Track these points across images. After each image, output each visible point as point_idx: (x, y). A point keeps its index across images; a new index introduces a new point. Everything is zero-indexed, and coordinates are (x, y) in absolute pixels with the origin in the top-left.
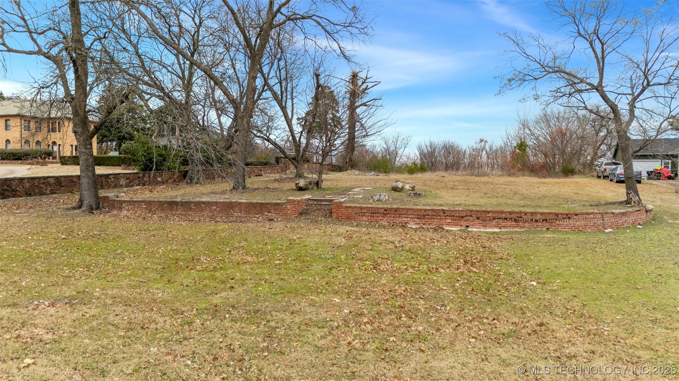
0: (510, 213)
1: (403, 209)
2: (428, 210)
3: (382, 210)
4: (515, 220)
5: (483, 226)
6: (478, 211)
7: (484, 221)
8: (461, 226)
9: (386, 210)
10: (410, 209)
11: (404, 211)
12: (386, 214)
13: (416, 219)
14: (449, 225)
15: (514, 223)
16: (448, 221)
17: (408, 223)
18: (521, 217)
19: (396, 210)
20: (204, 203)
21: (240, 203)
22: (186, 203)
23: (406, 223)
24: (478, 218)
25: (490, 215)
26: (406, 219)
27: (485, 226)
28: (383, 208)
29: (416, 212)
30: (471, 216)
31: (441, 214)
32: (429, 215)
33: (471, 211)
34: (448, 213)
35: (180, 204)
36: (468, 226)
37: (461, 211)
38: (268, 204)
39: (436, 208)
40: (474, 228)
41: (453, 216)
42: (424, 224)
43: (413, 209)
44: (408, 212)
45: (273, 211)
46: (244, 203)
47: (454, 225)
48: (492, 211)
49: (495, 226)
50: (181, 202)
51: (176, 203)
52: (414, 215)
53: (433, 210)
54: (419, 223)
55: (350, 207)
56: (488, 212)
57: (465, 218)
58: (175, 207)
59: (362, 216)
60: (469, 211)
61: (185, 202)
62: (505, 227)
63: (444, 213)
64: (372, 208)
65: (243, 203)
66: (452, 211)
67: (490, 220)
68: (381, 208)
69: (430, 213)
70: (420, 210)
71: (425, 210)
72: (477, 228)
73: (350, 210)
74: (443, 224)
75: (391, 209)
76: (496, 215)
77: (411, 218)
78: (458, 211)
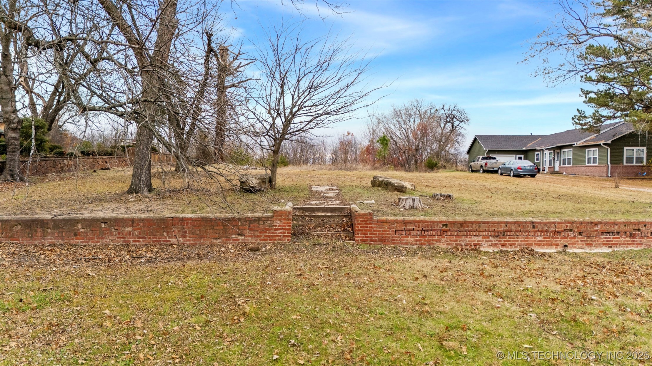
0: (626, 224)
1: (473, 223)
2: (511, 223)
3: (440, 225)
4: (631, 235)
5: (587, 244)
6: (581, 223)
7: (589, 237)
8: (557, 245)
9: (446, 225)
10: (484, 223)
11: (474, 225)
12: (446, 231)
13: (491, 238)
14: (539, 245)
15: (628, 239)
16: (539, 238)
17: (479, 244)
18: (639, 230)
19: (462, 224)
20: (105, 221)
21: (183, 219)
22: (65, 221)
23: (475, 245)
24: (580, 234)
25: (598, 228)
26: (475, 238)
27: (590, 245)
28: (441, 222)
29: (492, 227)
30: (571, 230)
31: (530, 228)
32: (511, 231)
33: (573, 223)
34: (540, 227)
35: (51, 224)
36: (566, 246)
37: (559, 223)
38: (239, 219)
39: (522, 219)
40: (575, 247)
41: (547, 231)
42: (503, 245)
43: (488, 222)
44: (479, 227)
45: (247, 232)
46: (191, 219)
47: (547, 245)
48: (601, 223)
49: (604, 244)
50: (52, 220)
51: (42, 224)
52: (489, 231)
53: (518, 223)
54: (496, 244)
55: (386, 221)
56: (596, 224)
57: (563, 234)
58: (39, 230)
59: (407, 236)
60: (569, 223)
61: (63, 220)
62: (616, 244)
63: (534, 227)
64: (423, 222)
65: (188, 219)
66: (545, 224)
67: (597, 236)
68: (438, 222)
69: (513, 228)
70: (499, 223)
71: (507, 224)
72: (579, 248)
73: (386, 227)
74: (532, 245)
75: (454, 223)
76: (606, 228)
77: (484, 237)
78: (554, 223)
